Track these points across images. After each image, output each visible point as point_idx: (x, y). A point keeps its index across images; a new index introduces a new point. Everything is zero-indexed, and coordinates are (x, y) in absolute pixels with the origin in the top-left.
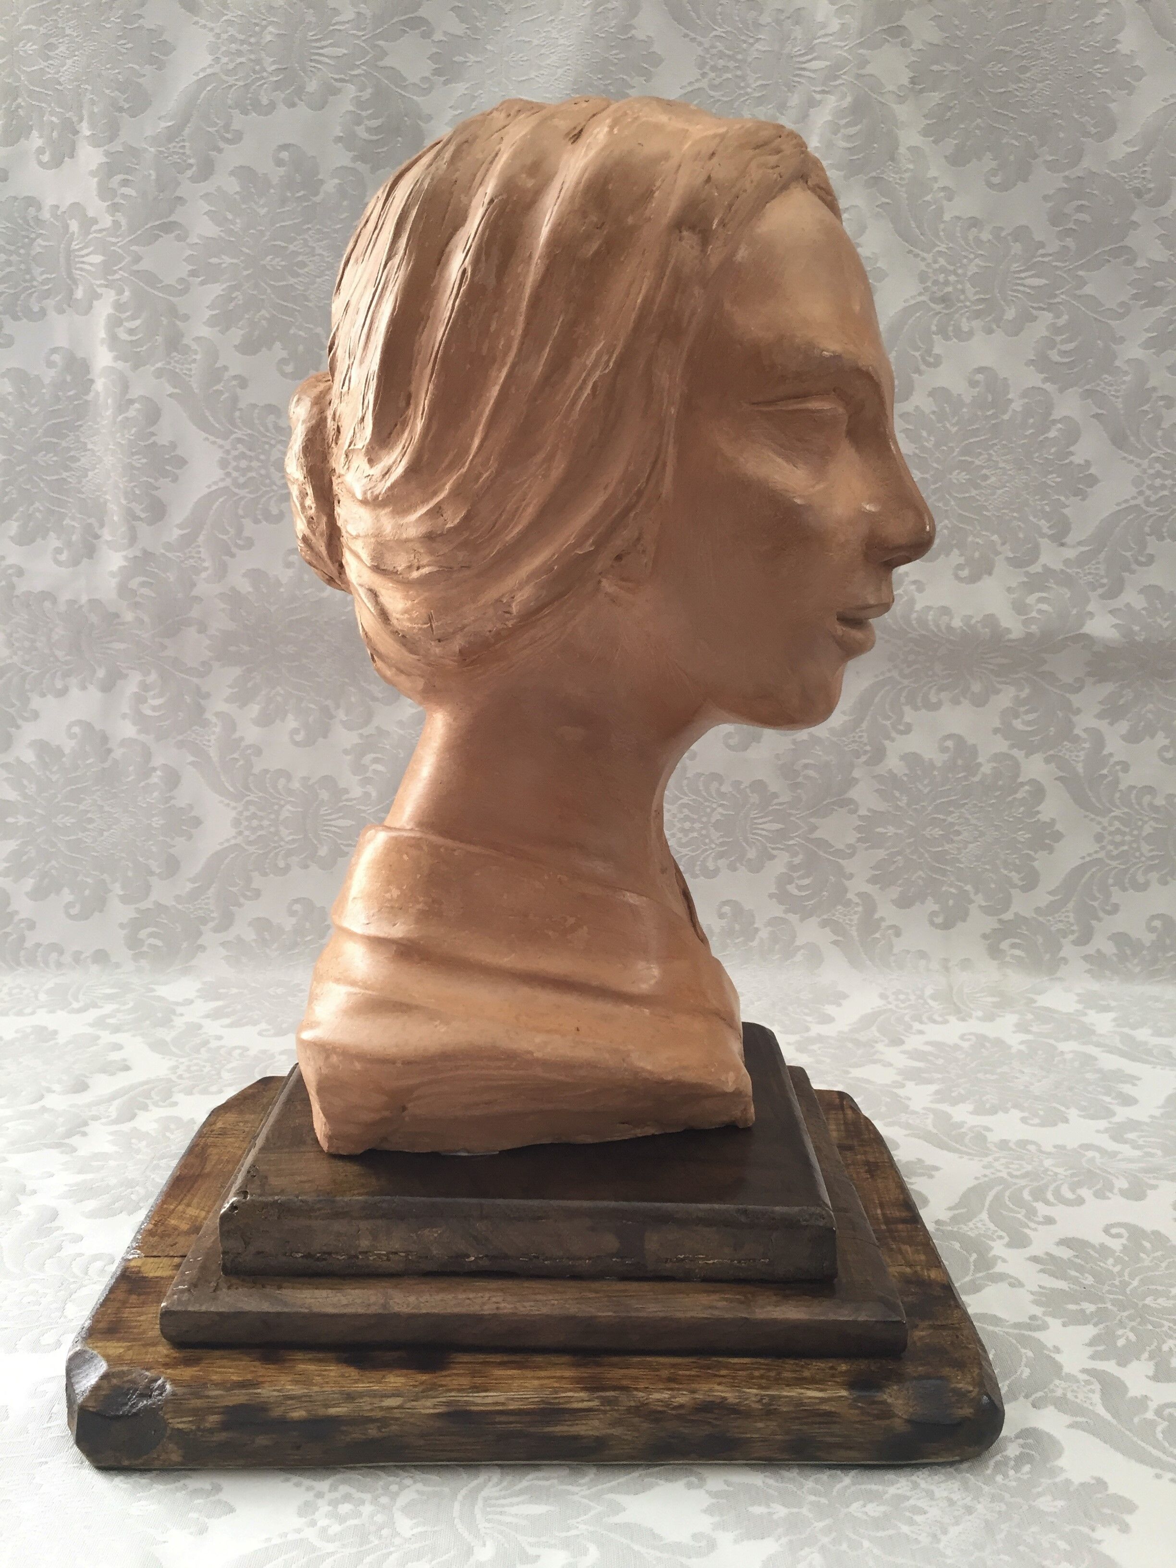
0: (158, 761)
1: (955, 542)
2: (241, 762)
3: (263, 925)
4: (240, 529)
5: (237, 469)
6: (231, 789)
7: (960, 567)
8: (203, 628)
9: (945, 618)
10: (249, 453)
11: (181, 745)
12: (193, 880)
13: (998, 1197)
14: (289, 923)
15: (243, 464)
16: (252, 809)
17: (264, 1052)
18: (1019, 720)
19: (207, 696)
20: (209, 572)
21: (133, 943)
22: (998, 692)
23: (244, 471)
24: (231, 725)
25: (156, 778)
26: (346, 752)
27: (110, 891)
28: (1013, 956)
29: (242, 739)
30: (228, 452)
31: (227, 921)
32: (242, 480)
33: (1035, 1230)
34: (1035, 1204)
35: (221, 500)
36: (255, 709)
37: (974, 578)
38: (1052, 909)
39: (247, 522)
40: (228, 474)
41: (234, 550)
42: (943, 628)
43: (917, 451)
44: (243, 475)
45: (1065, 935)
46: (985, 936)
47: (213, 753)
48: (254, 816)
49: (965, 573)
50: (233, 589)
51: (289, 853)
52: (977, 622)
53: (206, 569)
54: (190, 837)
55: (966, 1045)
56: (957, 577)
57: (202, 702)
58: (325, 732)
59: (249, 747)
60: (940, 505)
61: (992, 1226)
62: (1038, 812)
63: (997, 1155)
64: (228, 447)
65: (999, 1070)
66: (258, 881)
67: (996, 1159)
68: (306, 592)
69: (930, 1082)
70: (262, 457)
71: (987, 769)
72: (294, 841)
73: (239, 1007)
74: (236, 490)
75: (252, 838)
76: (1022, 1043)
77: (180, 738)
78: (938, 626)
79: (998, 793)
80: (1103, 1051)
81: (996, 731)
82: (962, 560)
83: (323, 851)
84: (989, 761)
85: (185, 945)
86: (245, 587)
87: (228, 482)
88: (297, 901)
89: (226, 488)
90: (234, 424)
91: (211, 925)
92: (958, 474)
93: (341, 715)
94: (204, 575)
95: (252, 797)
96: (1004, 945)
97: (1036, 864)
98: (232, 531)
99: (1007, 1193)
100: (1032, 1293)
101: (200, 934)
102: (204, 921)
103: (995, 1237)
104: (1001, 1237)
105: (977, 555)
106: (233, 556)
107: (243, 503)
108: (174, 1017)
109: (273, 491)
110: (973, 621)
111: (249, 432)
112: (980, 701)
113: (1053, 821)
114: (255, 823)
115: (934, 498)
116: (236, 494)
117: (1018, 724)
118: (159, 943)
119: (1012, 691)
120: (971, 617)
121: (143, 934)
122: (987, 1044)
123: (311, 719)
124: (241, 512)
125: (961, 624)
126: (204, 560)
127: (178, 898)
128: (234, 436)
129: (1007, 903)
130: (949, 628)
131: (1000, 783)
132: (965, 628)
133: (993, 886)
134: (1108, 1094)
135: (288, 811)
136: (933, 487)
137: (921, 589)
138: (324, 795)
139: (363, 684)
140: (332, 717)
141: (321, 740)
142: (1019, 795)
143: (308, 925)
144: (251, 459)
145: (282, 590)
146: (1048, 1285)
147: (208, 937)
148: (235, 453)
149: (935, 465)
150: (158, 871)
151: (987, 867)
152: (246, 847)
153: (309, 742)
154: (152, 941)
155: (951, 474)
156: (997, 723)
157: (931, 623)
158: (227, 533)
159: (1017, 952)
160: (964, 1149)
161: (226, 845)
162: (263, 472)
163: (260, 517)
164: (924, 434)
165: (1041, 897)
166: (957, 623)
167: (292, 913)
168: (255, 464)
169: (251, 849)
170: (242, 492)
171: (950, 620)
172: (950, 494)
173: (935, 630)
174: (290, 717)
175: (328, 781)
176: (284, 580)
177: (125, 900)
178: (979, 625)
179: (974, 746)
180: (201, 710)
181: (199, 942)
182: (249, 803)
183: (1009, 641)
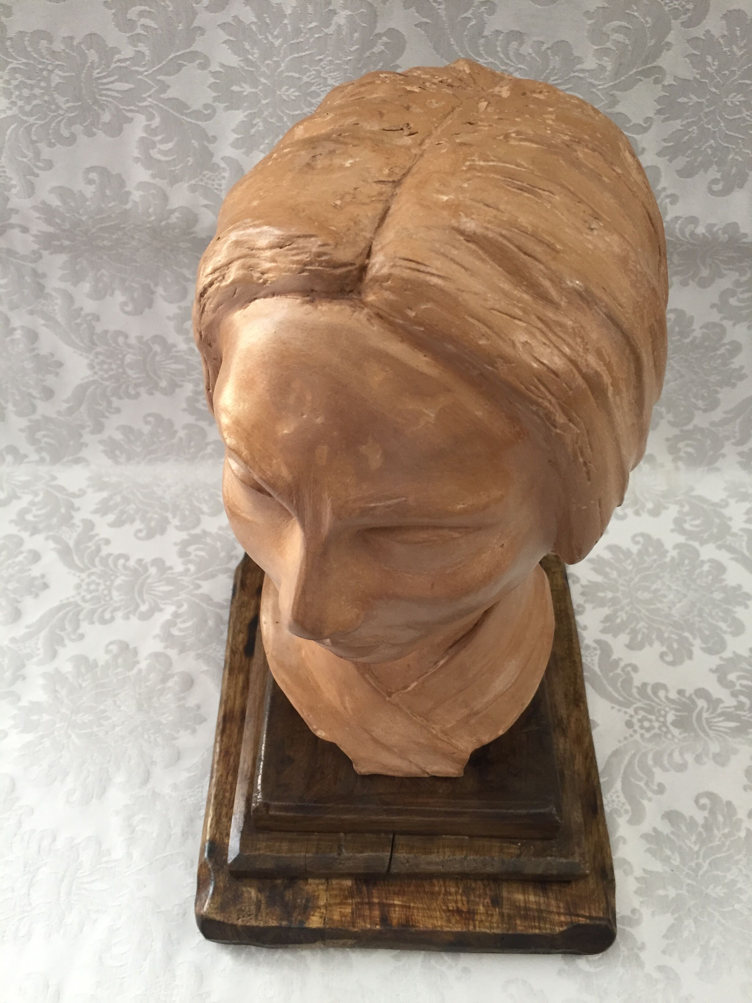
0: (16, 322)
1: (716, 159)
2: (85, 326)
3: (127, 430)
4: (37, 154)
5: (20, 97)
6: (82, 345)
7: (715, 181)
8: (25, 230)
9: (691, 227)
10: (29, 82)
11: (31, 313)
12: (67, 401)
13: (630, 763)
14: (146, 429)
15: (26, 92)
16: (101, 358)
17: (140, 561)
18: (736, 298)
19: (44, 276)
20: (18, 188)
21: (34, 441)
22: (721, 276)
23: (28, 100)
24: (70, 298)
25: (18, 334)
26: (169, 318)
27: (6, 408)
28: (686, 452)
29: (81, 309)
30: (8, 82)
31: (99, 428)
32: (28, 108)
33: (650, 800)
34: (654, 770)
35: (12, 127)
36: (86, 286)
37: (727, 191)
38: (724, 422)
39: (42, 146)
40: (14, 103)
41: (36, 171)
42: (687, 235)
43: (698, 76)
44: (29, 104)
45: (727, 438)
46: (667, 440)
47: (59, 318)
48: (103, 362)
49: (717, 187)
50: (44, 203)
51: (137, 385)
52: (719, 229)
53: (15, 186)
54: (57, 374)
55: (635, 549)
56: (711, 191)
57: (41, 281)
58: (150, 304)
59: (88, 315)
60: (710, 126)
61: (622, 799)
62: (733, 363)
63: (639, 704)
64: (7, 77)
65: (654, 587)
66: (116, 402)
67: (636, 711)
68: (110, 205)
69: (602, 603)
70: (43, 84)
71: (698, 333)
72: (138, 378)
73: (118, 499)
74: (25, 118)
75: (106, 376)
76: (677, 546)
77: (30, 308)
78: (682, 232)
79: (703, 350)
80: (732, 559)
81: (713, 306)
82: (718, 176)
83: (163, 384)
84: (702, 328)
85: (71, 443)
86: (55, 202)
87: (15, 110)
88: (149, 415)
89: (14, 117)
90: (7, 54)
91: (88, 429)
92: (734, 96)
93: (160, 291)
94: (14, 191)
95: (99, 349)
96: (681, 445)
97: (720, 396)
98: (30, 154)
99: (637, 758)
100: (637, 879)
101: (81, 436)
102: (83, 427)
103: (622, 811)
104: (626, 812)
105: (734, 170)
106: (37, 176)
107: (33, 129)
108: (73, 513)
109: (60, 115)
110: (715, 229)
111: (24, 60)
112: (704, 284)
113: (742, 368)
114: (105, 366)
115: (705, 120)
116: (26, 122)
117: (733, 301)
118: (53, 442)
119: (735, 275)
120: (715, 225)
121: (39, 435)
122: (651, 550)
123: (136, 295)
124: (34, 138)
125: (704, 231)
126: (11, 179)
127: (59, 413)
128: (10, 66)
129: (690, 419)
130: (692, 234)
131: (707, 344)
132: (707, 235)
133: (682, 409)
134: (724, 620)
135: (129, 358)
136: (707, 110)
137: (673, 202)
138: (157, 348)
139: (175, 268)
140: (153, 293)
141: (147, 310)
142: (719, 352)
143: (160, 430)
144: (32, 87)
145: (88, 203)
146: (649, 868)
147: (87, 437)
148: (15, 83)
149: (714, 90)
150: (38, 396)
151: (681, 397)
152: (103, 382)
153: (138, 312)
154: (47, 440)
155: (727, 97)
156: (716, 300)
157: (677, 230)
158: (25, 156)
159: (690, 450)
160: (616, 695)
161: (86, 380)
162: (46, 98)
163: (53, 141)
164: (709, 59)
165: (717, 415)
166: (701, 230)
167: (147, 423)
168: (37, 91)
169: (107, 383)
170: (32, 120)
171: (695, 228)
172: (722, 116)
173: (679, 235)
174: (117, 293)
175: (160, 339)
176: (89, 195)
177: (20, 414)
178: (720, 232)
179: (692, 318)
180: (41, 287)
181: (82, 440)
182: (97, 354)
183: (744, 243)
